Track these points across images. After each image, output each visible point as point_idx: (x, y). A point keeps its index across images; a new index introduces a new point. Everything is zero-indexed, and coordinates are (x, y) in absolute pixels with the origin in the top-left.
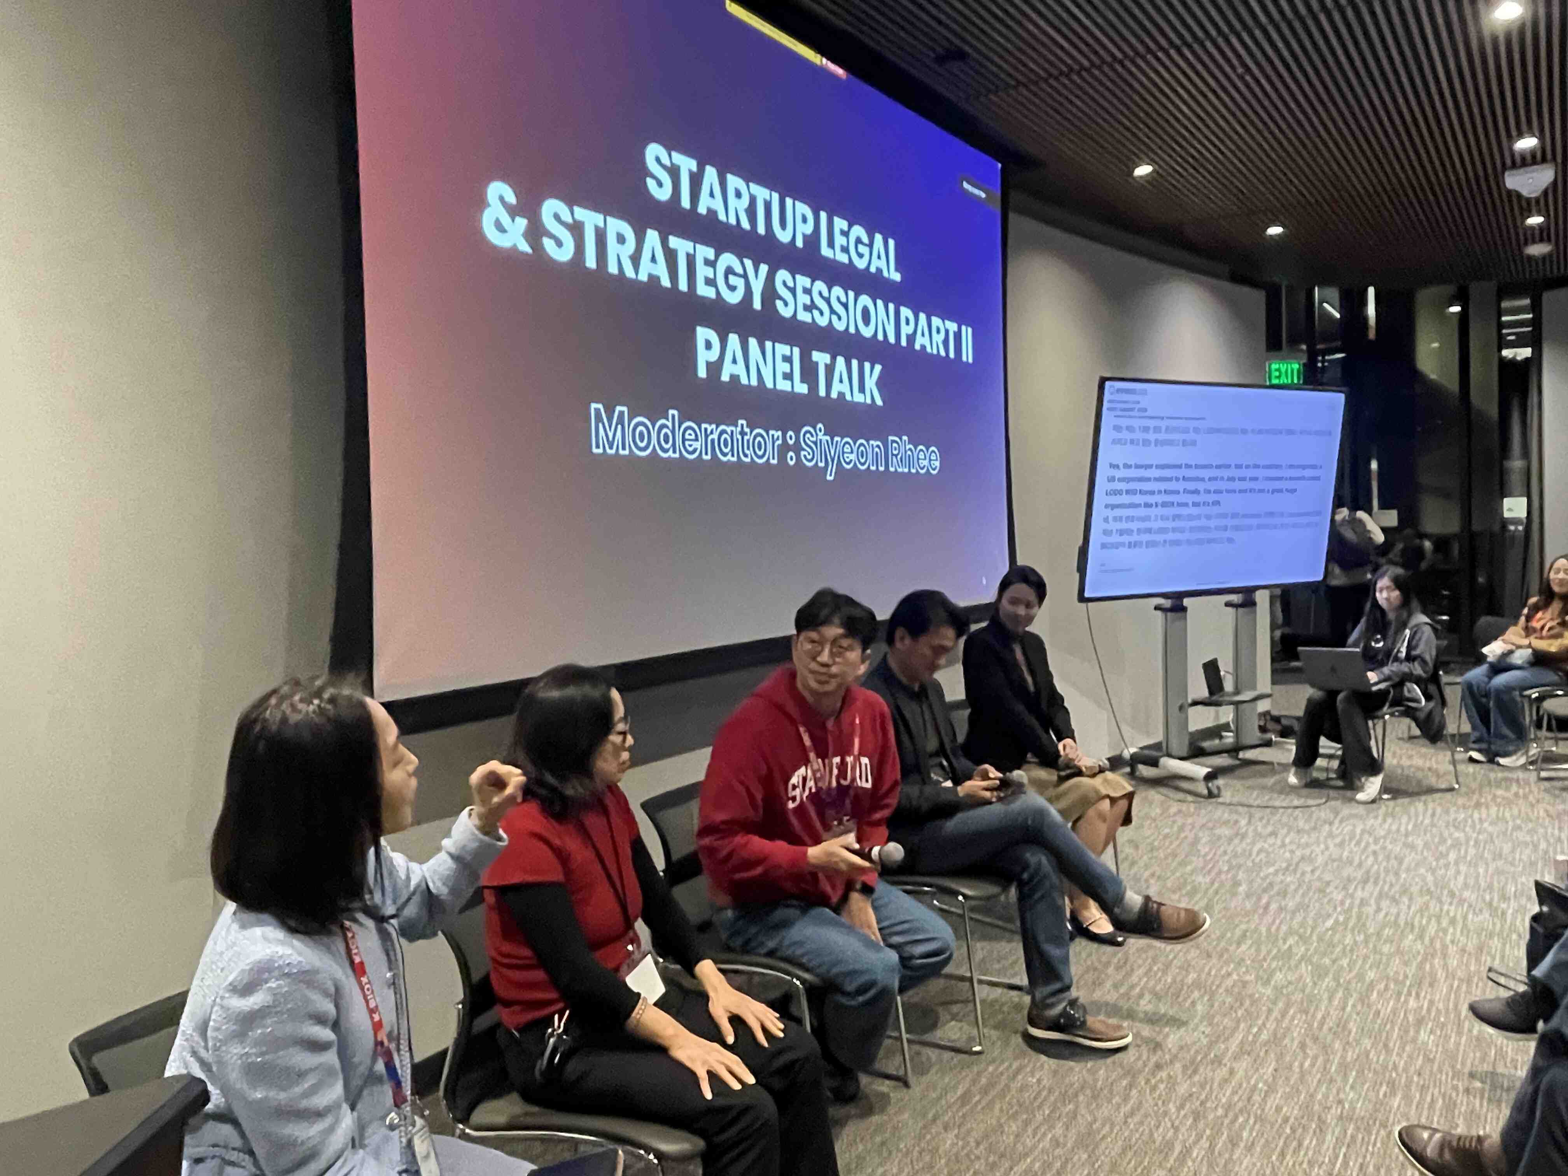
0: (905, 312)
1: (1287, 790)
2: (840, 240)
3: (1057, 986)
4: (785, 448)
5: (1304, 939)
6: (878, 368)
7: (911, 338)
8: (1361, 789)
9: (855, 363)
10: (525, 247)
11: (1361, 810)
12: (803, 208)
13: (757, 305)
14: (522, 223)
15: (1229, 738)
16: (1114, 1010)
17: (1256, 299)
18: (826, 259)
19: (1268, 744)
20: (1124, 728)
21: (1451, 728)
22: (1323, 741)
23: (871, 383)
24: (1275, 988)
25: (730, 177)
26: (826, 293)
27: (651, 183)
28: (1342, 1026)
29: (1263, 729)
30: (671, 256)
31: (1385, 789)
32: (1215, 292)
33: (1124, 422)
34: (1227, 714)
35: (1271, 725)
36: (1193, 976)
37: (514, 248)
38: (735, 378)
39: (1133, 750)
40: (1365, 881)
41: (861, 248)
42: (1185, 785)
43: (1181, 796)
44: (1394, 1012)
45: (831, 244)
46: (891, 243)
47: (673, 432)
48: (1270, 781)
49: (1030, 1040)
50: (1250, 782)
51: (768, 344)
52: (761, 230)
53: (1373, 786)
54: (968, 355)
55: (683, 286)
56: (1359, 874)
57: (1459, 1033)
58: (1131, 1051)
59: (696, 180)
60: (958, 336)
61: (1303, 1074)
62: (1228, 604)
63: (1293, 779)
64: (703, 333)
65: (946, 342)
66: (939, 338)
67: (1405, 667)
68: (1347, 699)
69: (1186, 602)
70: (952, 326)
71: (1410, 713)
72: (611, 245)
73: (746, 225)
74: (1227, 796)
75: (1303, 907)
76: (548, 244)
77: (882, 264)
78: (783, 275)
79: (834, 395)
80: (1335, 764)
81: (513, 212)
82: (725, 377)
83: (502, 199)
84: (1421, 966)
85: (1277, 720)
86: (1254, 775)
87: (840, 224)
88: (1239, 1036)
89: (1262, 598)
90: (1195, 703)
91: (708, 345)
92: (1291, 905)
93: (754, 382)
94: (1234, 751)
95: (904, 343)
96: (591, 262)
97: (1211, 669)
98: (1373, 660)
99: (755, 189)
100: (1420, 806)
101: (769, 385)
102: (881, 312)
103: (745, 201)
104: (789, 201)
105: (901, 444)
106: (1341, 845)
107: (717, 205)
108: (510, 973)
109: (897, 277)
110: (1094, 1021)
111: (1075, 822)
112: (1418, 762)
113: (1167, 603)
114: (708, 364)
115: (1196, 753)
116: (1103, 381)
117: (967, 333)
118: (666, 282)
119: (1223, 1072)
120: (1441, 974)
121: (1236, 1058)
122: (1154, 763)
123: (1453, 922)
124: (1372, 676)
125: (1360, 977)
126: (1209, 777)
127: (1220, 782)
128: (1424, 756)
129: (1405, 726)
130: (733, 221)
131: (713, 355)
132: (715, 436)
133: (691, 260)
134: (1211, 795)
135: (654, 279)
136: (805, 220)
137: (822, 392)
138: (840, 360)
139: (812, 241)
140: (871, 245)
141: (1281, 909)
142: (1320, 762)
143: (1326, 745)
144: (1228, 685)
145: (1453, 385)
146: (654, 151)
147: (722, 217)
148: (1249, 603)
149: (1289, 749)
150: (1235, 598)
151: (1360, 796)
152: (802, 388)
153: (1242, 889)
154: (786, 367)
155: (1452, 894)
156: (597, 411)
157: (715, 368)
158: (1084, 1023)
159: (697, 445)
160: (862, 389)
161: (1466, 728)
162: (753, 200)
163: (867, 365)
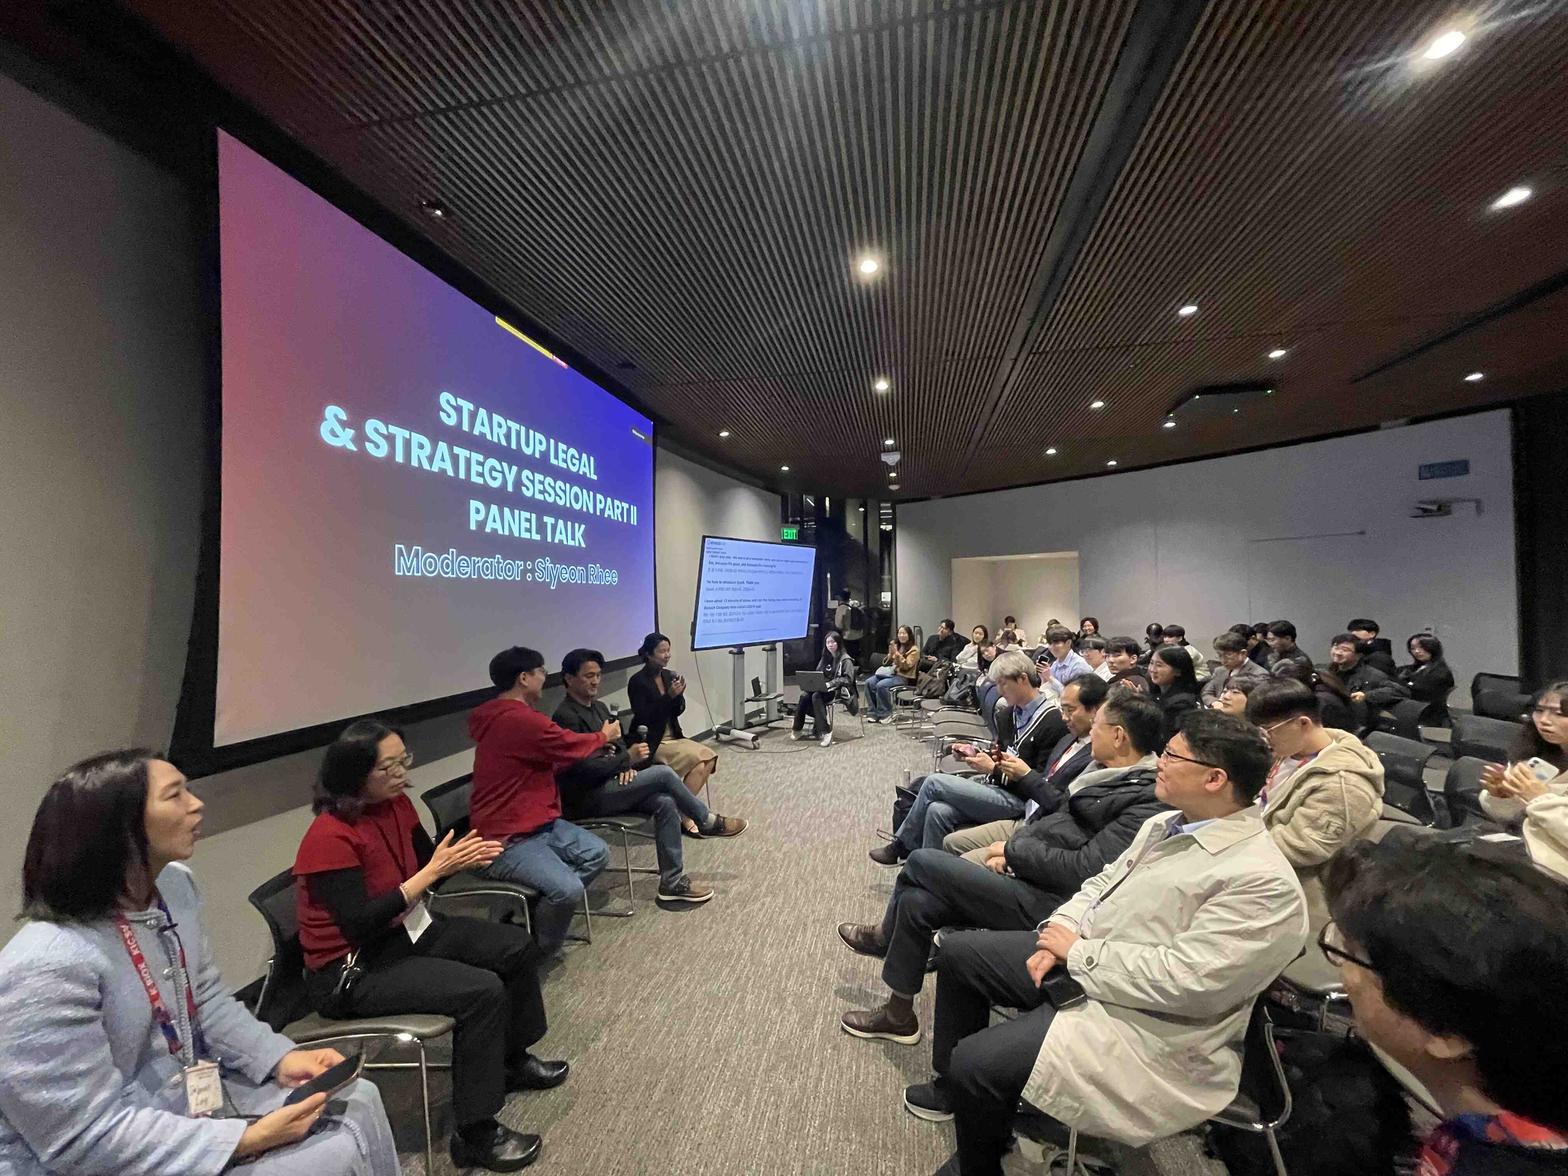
0: (599, 497)
1: (790, 742)
2: (561, 455)
3: (674, 870)
4: (525, 572)
5: (798, 824)
6: (583, 527)
7: (603, 511)
8: (822, 740)
9: (569, 524)
10: (352, 447)
11: (823, 750)
12: (539, 436)
13: (510, 488)
14: (351, 432)
15: (764, 716)
16: (705, 877)
17: (778, 498)
18: (553, 465)
19: (782, 719)
20: (713, 715)
21: (861, 706)
22: (807, 717)
23: (579, 535)
24: (784, 854)
25: (494, 415)
26: (553, 484)
27: (443, 415)
28: (814, 870)
29: (779, 711)
30: (455, 459)
31: (834, 739)
32: (759, 495)
33: (714, 560)
34: (763, 705)
35: (783, 709)
36: (744, 851)
37: (344, 447)
38: (495, 531)
39: (717, 726)
40: (824, 789)
41: (574, 461)
42: (743, 743)
43: (740, 750)
44: (837, 859)
45: (556, 457)
46: (592, 459)
47: (452, 562)
48: (782, 738)
49: (660, 903)
50: (772, 740)
51: (516, 512)
52: (514, 446)
53: (828, 738)
54: (634, 521)
55: (462, 475)
56: (822, 786)
57: (865, 866)
58: (713, 901)
59: (473, 416)
60: (629, 510)
61: (796, 899)
62: (764, 650)
63: (793, 737)
64: (474, 504)
65: (622, 514)
66: (618, 512)
67: (842, 680)
68: (817, 697)
69: (744, 649)
70: (626, 506)
71: (843, 701)
72: (415, 451)
73: (504, 443)
74: (763, 748)
75: (797, 806)
76: (369, 447)
77: (587, 470)
78: (526, 473)
79: (556, 541)
80: (812, 727)
81: (344, 425)
82: (488, 530)
83: (336, 416)
84: (849, 832)
85: (785, 705)
86: (776, 736)
87: (562, 446)
88: (766, 883)
89: (779, 646)
90: (748, 700)
91: (478, 511)
92: (791, 804)
93: (507, 533)
94: (765, 724)
95: (598, 513)
96: (399, 458)
97: (756, 683)
98: (829, 676)
99: (510, 423)
100: (848, 747)
101: (516, 534)
102: (584, 495)
103: (504, 430)
104: (531, 432)
105: (595, 569)
106: (814, 771)
107: (486, 430)
108: (317, 932)
109: (595, 477)
110: (695, 886)
111: (686, 777)
112: (848, 724)
113: (735, 650)
114: (477, 522)
115: (748, 726)
116: (704, 537)
117: (634, 509)
118: (450, 473)
119: (759, 905)
120: (857, 836)
121: (765, 896)
122: (727, 732)
123: (862, 806)
124: (828, 685)
125: (823, 841)
126: (754, 739)
127: (759, 741)
128: (850, 721)
129: (842, 707)
130: (496, 440)
131: (481, 517)
132: (480, 564)
133: (468, 461)
134: (755, 748)
135: (443, 471)
136: (541, 443)
137: (549, 540)
138: (561, 522)
139: (545, 455)
140: (580, 460)
141: (786, 809)
142: (805, 726)
143: (808, 719)
144: (764, 691)
145: (861, 540)
146: (445, 398)
147: (489, 437)
148: (773, 649)
149: (791, 721)
150: (767, 647)
151: (823, 744)
152: (537, 537)
153: (768, 800)
154: (527, 525)
155: (862, 792)
156: (400, 550)
157: (482, 524)
158: (688, 889)
159: (468, 570)
160: (573, 539)
161: (867, 706)
162: (509, 429)
163: (577, 525)
